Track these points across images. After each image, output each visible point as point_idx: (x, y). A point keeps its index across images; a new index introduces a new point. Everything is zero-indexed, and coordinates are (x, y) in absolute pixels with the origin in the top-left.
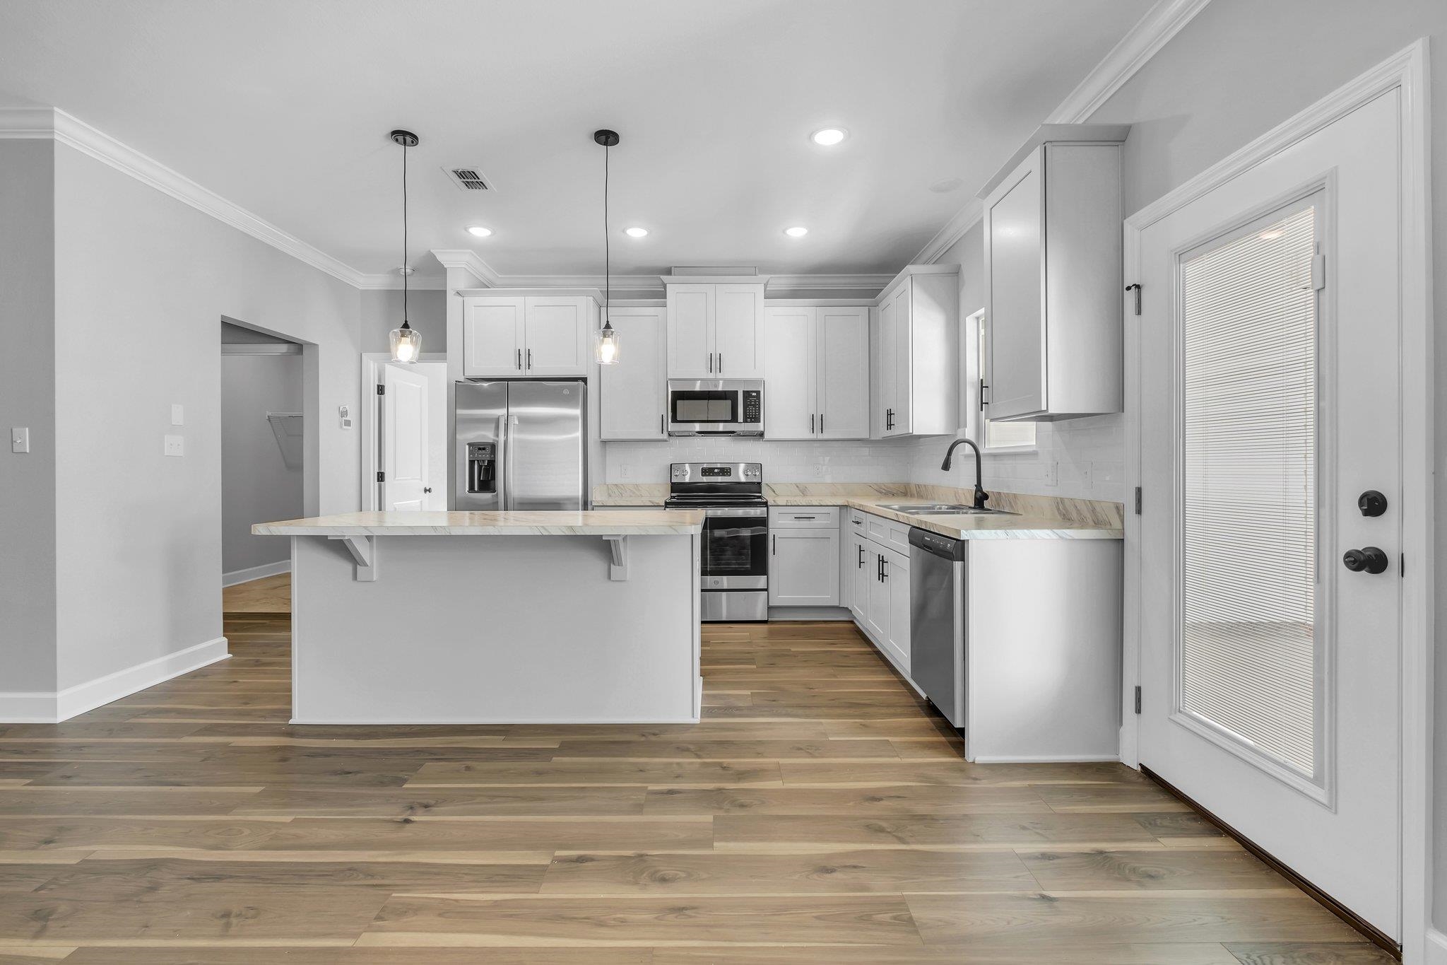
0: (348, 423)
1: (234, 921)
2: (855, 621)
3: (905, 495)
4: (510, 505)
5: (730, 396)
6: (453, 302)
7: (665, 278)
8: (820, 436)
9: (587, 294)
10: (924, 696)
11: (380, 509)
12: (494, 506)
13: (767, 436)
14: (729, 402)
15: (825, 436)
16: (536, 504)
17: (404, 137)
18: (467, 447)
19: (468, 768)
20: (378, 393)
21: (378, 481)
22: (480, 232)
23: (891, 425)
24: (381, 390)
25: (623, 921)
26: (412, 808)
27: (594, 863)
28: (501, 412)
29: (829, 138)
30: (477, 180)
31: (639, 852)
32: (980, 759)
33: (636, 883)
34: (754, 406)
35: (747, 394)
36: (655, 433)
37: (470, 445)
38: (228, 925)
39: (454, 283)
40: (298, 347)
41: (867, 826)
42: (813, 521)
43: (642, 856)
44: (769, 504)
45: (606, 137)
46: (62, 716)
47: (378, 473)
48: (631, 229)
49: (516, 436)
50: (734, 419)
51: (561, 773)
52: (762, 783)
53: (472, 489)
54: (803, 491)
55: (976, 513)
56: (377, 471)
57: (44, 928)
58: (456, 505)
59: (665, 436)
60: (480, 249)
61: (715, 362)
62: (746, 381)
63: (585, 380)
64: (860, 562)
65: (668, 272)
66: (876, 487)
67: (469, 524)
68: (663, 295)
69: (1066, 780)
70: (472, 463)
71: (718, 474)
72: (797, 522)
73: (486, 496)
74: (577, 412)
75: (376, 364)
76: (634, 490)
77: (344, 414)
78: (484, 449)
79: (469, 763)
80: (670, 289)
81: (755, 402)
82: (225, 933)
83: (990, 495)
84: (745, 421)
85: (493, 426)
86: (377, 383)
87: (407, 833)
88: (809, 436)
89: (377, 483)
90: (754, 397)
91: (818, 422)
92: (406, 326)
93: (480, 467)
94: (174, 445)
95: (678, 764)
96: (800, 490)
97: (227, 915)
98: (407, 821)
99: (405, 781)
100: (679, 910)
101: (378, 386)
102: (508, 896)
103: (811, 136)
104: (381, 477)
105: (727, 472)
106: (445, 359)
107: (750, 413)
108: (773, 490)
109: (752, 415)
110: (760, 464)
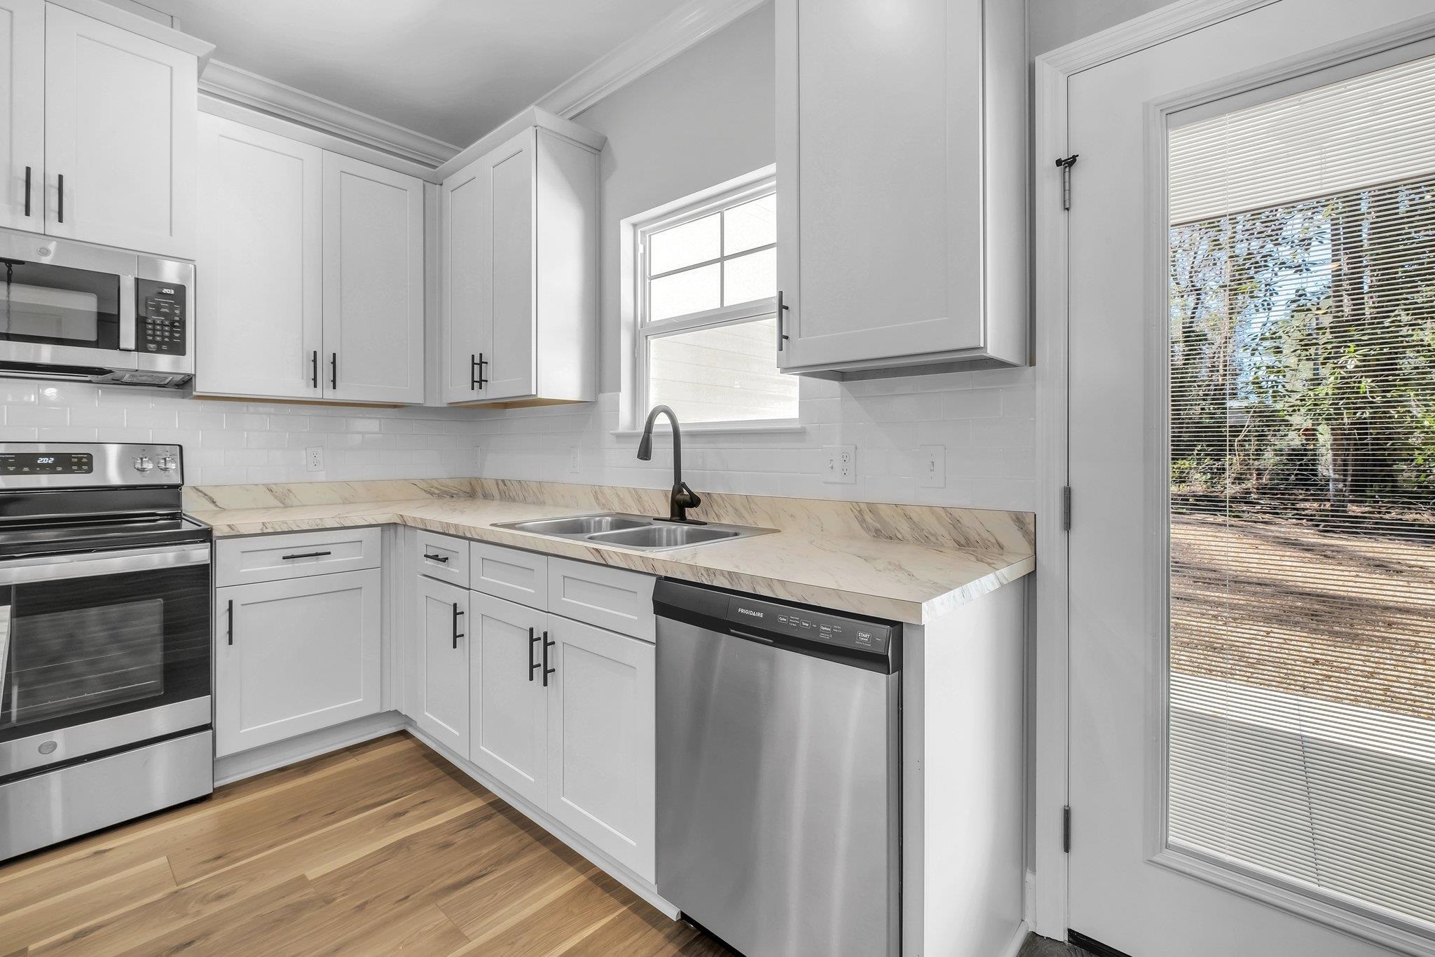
2: (411, 730)
3: (471, 496)
8: (330, 395)
10: (672, 913)
13: (201, 387)
14: (92, 298)
15: (340, 395)
23: (481, 381)
34: (168, 314)
35: (146, 288)
42: (324, 560)
44: (216, 533)
50: (108, 339)
54: (282, 497)
61: (42, 192)
62: (142, 257)
64: (455, 637)
66: (424, 485)
71: (50, 469)
72: (289, 565)
81: (172, 308)
83: (702, 498)
84: (141, 346)
88: (303, 392)
90: (170, 297)
91: (325, 368)
96: (276, 497)
105: (78, 464)
107: (154, 330)
108: (214, 502)
109: (163, 337)
110: (180, 447)
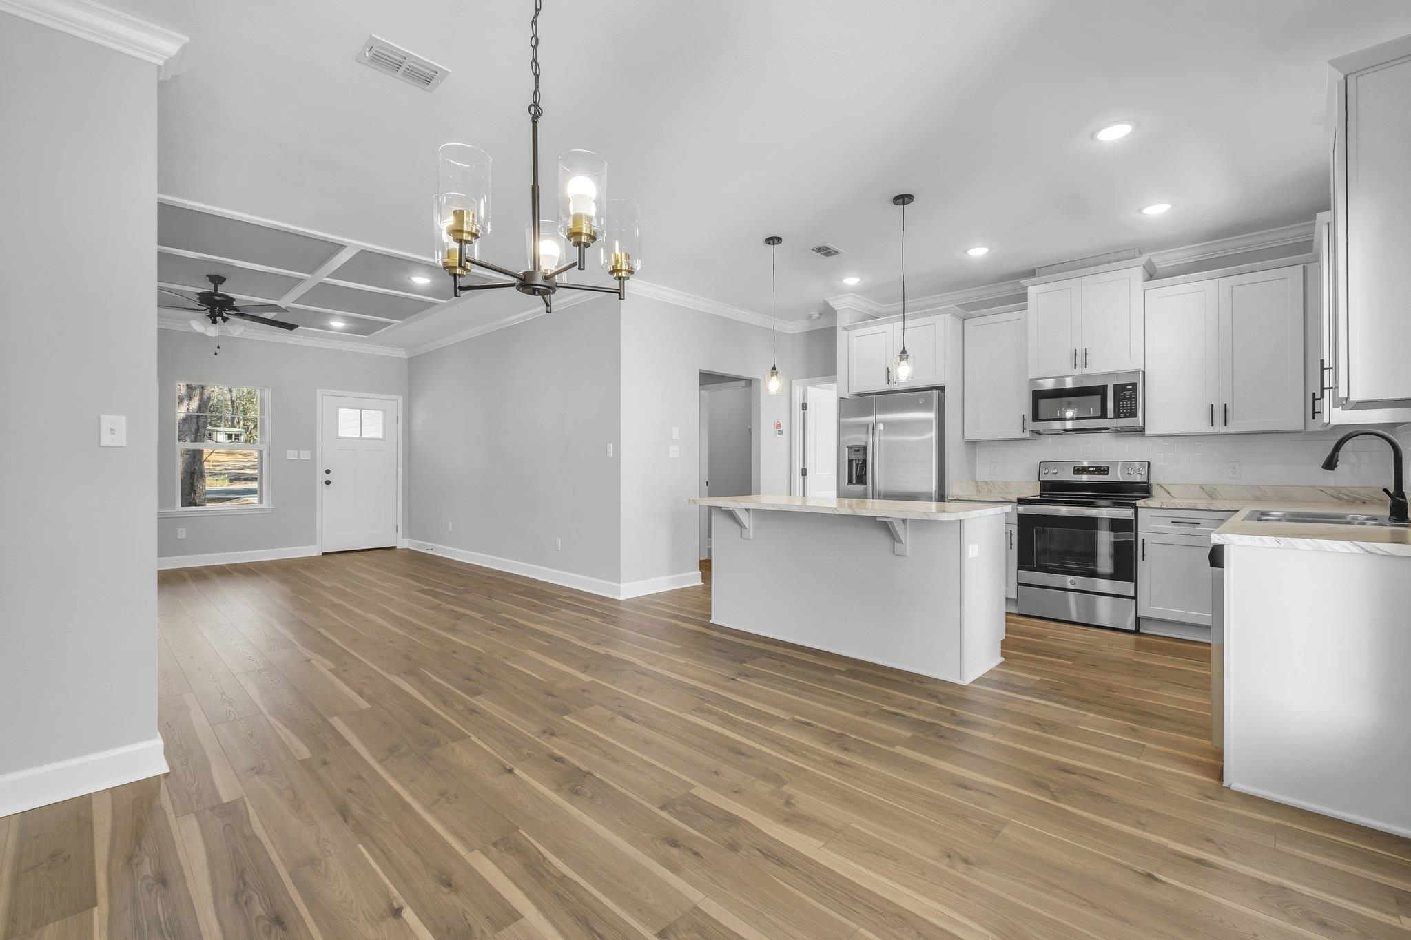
0: (780, 433)
1: (642, 691)
4: (876, 494)
5: (1101, 391)
6: (841, 335)
7: (1024, 282)
8: (1224, 429)
9: (945, 311)
11: (804, 495)
12: (864, 496)
13: (1147, 433)
14: (1098, 398)
15: (1232, 429)
16: (900, 496)
17: (773, 240)
18: (847, 449)
19: (782, 666)
20: (803, 409)
21: (802, 475)
22: (851, 281)
24: (804, 407)
25: (805, 755)
26: (740, 674)
27: (812, 728)
28: (871, 419)
29: (1114, 133)
30: (829, 251)
31: (843, 733)
32: (1237, 786)
33: (827, 744)
34: (1129, 399)
35: (1119, 389)
36: (1018, 434)
37: (849, 447)
38: (639, 692)
39: (843, 320)
40: (749, 382)
41: (1034, 781)
42: (1197, 528)
43: (843, 735)
44: (1138, 505)
45: (903, 199)
46: (623, 596)
47: (802, 469)
48: (973, 250)
49: (883, 438)
50: (1104, 415)
51: (836, 684)
52: (973, 731)
53: (850, 482)
54: (1211, 494)
55: (1394, 526)
56: (801, 467)
57: (586, 671)
58: (841, 494)
59: (1027, 435)
60: (859, 291)
61: (1080, 357)
62: (1118, 374)
63: (941, 389)
65: (1032, 273)
66: (1331, 492)
67: (848, 507)
68: (1024, 297)
69: (1353, 840)
70: (850, 461)
71: (1093, 473)
72: (1176, 528)
73: (860, 488)
74: (932, 415)
75: (801, 388)
76: (1004, 488)
77: (778, 426)
78: (858, 450)
79: (785, 664)
80: (1032, 291)
81: (1131, 395)
82: (637, 693)
84: (1117, 415)
85: (866, 429)
86: (801, 402)
87: (731, 684)
88: (1210, 430)
89: (801, 477)
90: (1129, 390)
91: (1220, 413)
92: (774, 369)
93: (857, 465)
94: (674, 451)
95: (920, 702)
97: (641, 688)
98: (733, 679)
99: (745, 662)
100: (839, 763)
101: (803, 404)
102: (756, 724)
103: (1093, 136)
104: (804, 472)
105: (1104, 471)
106: (835, 380)
107: (1123, 407)
108: (1169, 493)
109: (1127, 409)
110: (1149, 463)
